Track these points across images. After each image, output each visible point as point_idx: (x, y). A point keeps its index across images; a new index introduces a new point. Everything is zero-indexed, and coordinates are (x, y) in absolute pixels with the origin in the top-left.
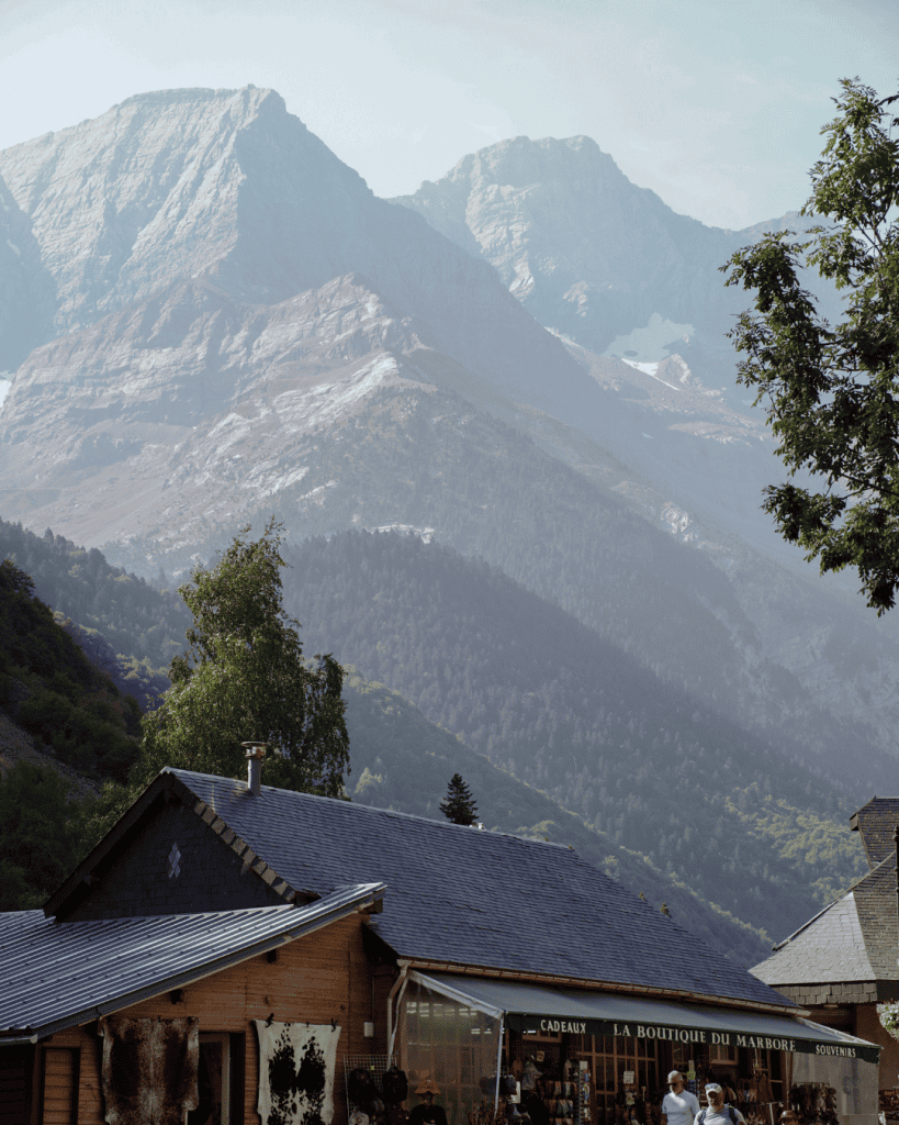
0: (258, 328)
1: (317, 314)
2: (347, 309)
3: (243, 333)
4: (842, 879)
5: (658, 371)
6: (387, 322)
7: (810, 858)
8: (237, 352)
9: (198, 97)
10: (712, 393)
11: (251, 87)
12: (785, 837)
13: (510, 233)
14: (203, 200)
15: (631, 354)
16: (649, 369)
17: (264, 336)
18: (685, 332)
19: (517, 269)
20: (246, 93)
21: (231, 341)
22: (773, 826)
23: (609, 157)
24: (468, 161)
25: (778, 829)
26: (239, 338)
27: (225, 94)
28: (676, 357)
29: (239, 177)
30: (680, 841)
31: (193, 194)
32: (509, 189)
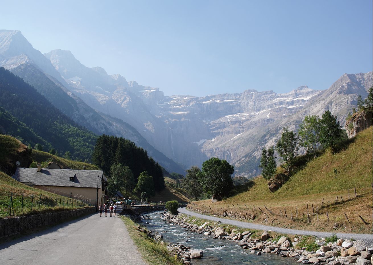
0: (8, 60)
1: (18, 59)
2: (23, 58)
3: (5, 61)
4: (76, 137)
5: (76, 83)
6: (28, 60)
7: (70, 133)
8: (3, 63)
9: (8, 31)
10: (83, 87)
11: (16, 30)
12: (66, 129)
13: (56, 62)
14: (5, 44)
15: (72, 80)
16: (75, 83)
17: (8, 61)
18: (80, 79)
19: (57, 66)
20: (15, 31)
21: (2, 62)
22: (64, 127)
23: (73, 54)
24: (52, 51)
25: (65, 127)
26: (4, 62)
27: (12, 31)
28: (79, 82)
29: (11, 41)
30: (37, 124)
31: (4, 43)
32: (57, 55)
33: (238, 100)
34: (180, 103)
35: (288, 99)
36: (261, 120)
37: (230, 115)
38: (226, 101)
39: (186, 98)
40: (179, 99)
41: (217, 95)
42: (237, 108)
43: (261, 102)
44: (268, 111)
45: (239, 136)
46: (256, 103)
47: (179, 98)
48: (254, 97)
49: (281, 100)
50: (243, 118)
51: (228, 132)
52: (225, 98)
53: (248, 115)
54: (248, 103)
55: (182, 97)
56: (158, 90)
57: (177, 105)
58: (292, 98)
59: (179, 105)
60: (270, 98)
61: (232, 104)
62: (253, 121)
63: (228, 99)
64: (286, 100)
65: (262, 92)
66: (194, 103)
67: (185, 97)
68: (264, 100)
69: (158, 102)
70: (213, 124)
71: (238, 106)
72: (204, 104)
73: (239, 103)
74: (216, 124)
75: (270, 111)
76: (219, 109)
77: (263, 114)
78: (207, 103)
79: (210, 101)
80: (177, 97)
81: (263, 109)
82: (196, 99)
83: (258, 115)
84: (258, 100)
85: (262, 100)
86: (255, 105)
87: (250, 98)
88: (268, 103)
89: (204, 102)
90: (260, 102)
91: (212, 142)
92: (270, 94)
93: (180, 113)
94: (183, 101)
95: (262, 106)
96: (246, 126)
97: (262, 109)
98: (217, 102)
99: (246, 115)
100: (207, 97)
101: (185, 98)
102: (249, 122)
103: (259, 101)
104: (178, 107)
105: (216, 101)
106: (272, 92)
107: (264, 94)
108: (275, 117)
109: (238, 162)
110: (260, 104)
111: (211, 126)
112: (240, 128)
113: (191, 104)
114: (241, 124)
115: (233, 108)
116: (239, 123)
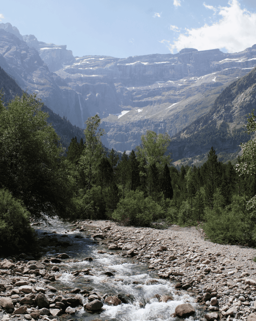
34: (94, 64)
35: (241, 60)
36: (205, 85)
37: (162, 81)
38: (156, 63)
39: (102, 59)
40: (92, 60)
44: (213, 74)
45: (175, 105)
47: (94, 59)
48: (193, 58)
49: (231, 60)
50: (179, 85)
51: (160, 102)
52: (155, 59)
53: (186, 81)
55: (97, 57)
56: (64, 47)
57: (91, 67)
58: (245, 59)
59: (93, 67)
60: (215, 58)
61: (164, 68)
62: (194, 87)
63: (159, 62)
64: (237, 61)
66: (112, 64)
67: (101, 57)
69: (64, 63)
70: (139, 91)
71: (173, 70)
72: (127, 66)
73: (174, 65)
74: (143, 91)
75: (216, 74)
76: (146, 73)
77: (206, 78)
78: (131, 65)
79: (135, 63)
80: (90, 58)
81: (206, 74)
82: (116, 60)
83: (200, 79)
86: (195, 67)
87: (188, 59)
89: (127, 64)
91: (137, 113)
92: (215, 53)
93: (93, 76)
94: (99, 62)
96: (184, 93)
98: (144, 64)
99: (183, 81)
100: (130, 58)
101: (100, 59)
102: (187, 88)
104: (91, 68)
105: (142, 63)
107: (208, 54)
108: (223, 81)
109: (185, 132)
111: (136, 94)
112: (175, 95)
113: (109, 66)
114: (177, 91)
115: (166, 72)
116: (174, 89)
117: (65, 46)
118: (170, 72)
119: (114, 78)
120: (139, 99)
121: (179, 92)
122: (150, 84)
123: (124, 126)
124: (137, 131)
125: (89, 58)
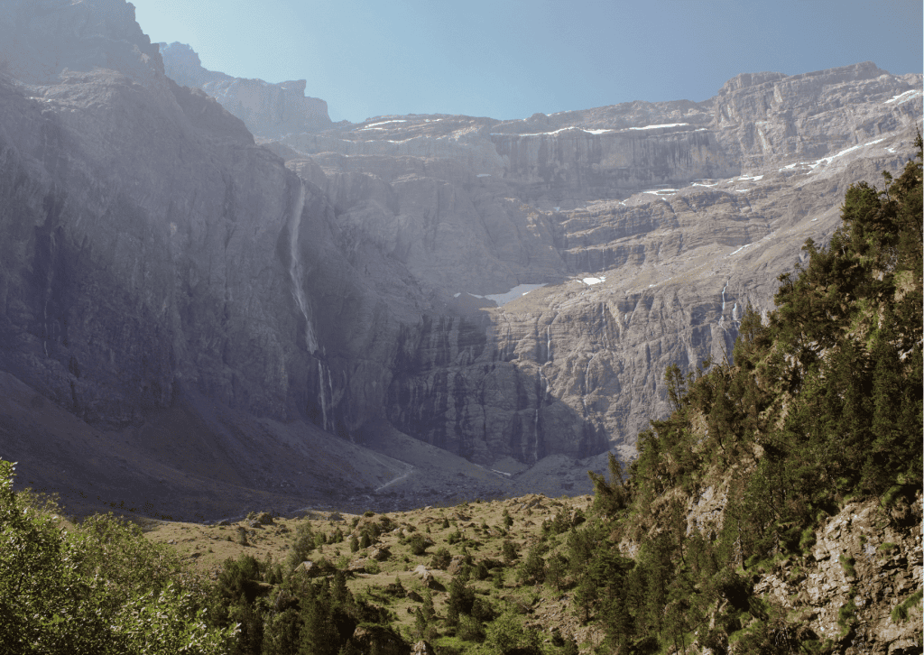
33: (696, 125)
37: (666, 187)
38: (639, 129)
41: (588, 111)
42: (699, 156)
43: (821, 114)
46: (798, 124)
47: (403, 121)
48: (779, 100)
50: (740, 191)
52: (630, 117)
54: (751, 129)
55: (417, 118)
56: (297, 86)
60: (866, 91)
61: (669, 140)
63: (648, 124)
65: (821, 73)
67: (433, 117)
68: (837, 104)
70: (582, 216)
71: (703, 148)
73: (705, 132)
74: (595, 215)
76: (604, 162)
79: (557, 132)
80: (391, 120)
81: (839, 147)
83: (821, 167)
84: (805, 106)
85: (827, 108)
86: (791, 130)
87: (760, 106)
88: (866, 113)
90: (816, 116)
92: (861, 77)
95: (830, 133)
97: (830, 146)
98: (591, 135)
99: (751, 181)
100: (540, 116)
103: (812, 114)
105: (585, 130)
106: (869, 70)
107: (835, 80)
110: (817, 122)
111: (572, 227)
112: (740, 219)
113: (458, 134)
114: (743, 206)
115: (677, 155)
116: (725, 201)
117: (302, 83)
118: (695, 158)
119: (480, 176)
120: (585, 241)
121: (751, 210)
122: (620, 197)
123: (530, 332)
124: (596, 355)
125: (387, 120)
